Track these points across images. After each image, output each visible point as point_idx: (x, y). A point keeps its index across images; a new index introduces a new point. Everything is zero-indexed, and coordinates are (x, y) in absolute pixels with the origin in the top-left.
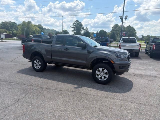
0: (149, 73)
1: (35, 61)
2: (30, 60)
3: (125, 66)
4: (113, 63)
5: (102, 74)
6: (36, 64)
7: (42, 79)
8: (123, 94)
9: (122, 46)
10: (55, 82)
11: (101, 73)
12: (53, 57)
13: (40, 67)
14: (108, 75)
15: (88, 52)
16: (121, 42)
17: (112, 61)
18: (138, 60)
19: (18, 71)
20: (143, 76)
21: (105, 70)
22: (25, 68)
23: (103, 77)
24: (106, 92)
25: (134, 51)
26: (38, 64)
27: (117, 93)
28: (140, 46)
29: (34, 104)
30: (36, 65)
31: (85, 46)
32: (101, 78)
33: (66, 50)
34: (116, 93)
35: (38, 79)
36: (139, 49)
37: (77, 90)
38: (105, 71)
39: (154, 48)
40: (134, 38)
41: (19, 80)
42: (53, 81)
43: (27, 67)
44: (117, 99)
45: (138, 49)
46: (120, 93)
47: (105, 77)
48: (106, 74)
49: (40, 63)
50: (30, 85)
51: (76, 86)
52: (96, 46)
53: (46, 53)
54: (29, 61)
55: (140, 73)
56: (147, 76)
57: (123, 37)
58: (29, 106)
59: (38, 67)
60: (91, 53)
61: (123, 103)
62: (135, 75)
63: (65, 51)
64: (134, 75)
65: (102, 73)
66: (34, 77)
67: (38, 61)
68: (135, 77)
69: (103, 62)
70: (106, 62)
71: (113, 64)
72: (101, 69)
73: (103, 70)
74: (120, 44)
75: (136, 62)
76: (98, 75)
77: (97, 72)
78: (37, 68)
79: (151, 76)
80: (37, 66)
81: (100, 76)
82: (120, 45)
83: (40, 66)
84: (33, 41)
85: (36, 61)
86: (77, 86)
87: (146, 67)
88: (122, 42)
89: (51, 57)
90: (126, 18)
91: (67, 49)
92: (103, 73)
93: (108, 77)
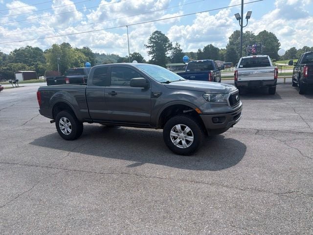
0: (287, 125)
1: (61, 120)
2: (52, 120)
3: (224, 117)
5: (181, 136)
6: (63, 125)
7: (72, 153)
8: (218, 171)
9: (240, 75)
10: (95, 157)
11: (180, 134)
12: (90, 111)
13: (70, 131)
14: (193, 137)
15: (153, 95)
16: (239, 67)
17: (197, 110)
18: (273, 101)
19: (32, 141)
20: (274, 133)
21: (187, 127)
22: (48, 134)
23: (184, 142)
24: (187, 171)
25: (264, 84)
26: (66, 125)
27: (207, 170)
28: (277, 72)
29: (45, 200)
30: (63, 128)
31: (147, 84)
32: (180, 143)
33: (113, 95)
34: (205, 172)
35: (66, 153)
36: (276, 78)
37: (132, 170)
38: (188, 129)
39: (306, 74)
40: (266, 56)
41: (30, 158)
42: (92, 156)
43: (51, 133)
44: (204, 183)
45: (272, 78)
46: (213, 170)
47: (188, 142)
48: (189, 134)
49: (70, 124)
50: (47, 167)
51: (131, 163)
52: (168, 82)
53: (78, 103)
54: (51, 122)
55: (269, 128)
56: (282, 132)
57: (243, 58)
58: (34, 205)
59: (68, 132)
60: (159, 96)
61: (213, 189)
62: (258, 132)
63: (110, 96)
64: (256, 131)
65: (182, 134)
66: (59, 151)
67: (65, 119)
68: (257, 136)
69: (184, 111)
70: (189, 112)
71: (199, 114)
72: (178, 127)
73: (183, 128)
74: (235, 72)
75: (267, 106)
76: (175, 138)
77: (173, 133)
78: (65, 132)
79: (290, 132)
80: (66, 130)
81: (178, 140)
82: (235, 75)
83: (70, 129)
84: (67, 82)
85: (63, 120)
86: (135, 162)
87: (284, 114)
88: (241, 66)
89: (87, 111)
90: (248, 17)
91: (114, 93)
92: (184, 133)
93: (192, 140)
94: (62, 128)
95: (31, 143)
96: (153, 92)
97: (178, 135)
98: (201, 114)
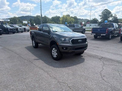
1: (33, 41)
3: (67, 48)
17: (57, 43)
21: (56, 49)
32: (54, 55)
48: (56, 52)
77: (53, 51)
83: (35, 44)
93: (57, 55)
95: (25, 47)
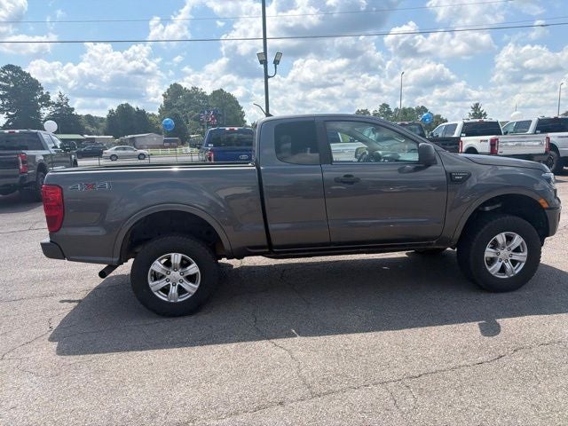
1: (156, 262)
4: (545, 205)
5: (504, 255)
6: (161, 277)
11: (501, 252)
12: (274, 226)
13: (192, 287)
14: (525, 254)
15: (451, 179)
17: (542, 201)
21: (517, 236)
23: (508, 266)
26: (176, 274)
32: (503, 269)
33: (346, 183)
38: (518, 240)
49: (193, 269)
59: (181, 291)
60: (465, 178)
63: (342, 186)
65: (506, 250)
67: (177, 257)
71: (544, 209)
76: (492, 261)
77: (489, 252)
78: (172, 297)
80: (174, 290)
81: (498, 266)
83: (195, 282)
89: (262, 227)
91: (349, 179)
92: (509, 249)
93: (524, 259)
94: (155, 286)
96: (451, 174)
97: (498, 254)
98: (547, 209)
